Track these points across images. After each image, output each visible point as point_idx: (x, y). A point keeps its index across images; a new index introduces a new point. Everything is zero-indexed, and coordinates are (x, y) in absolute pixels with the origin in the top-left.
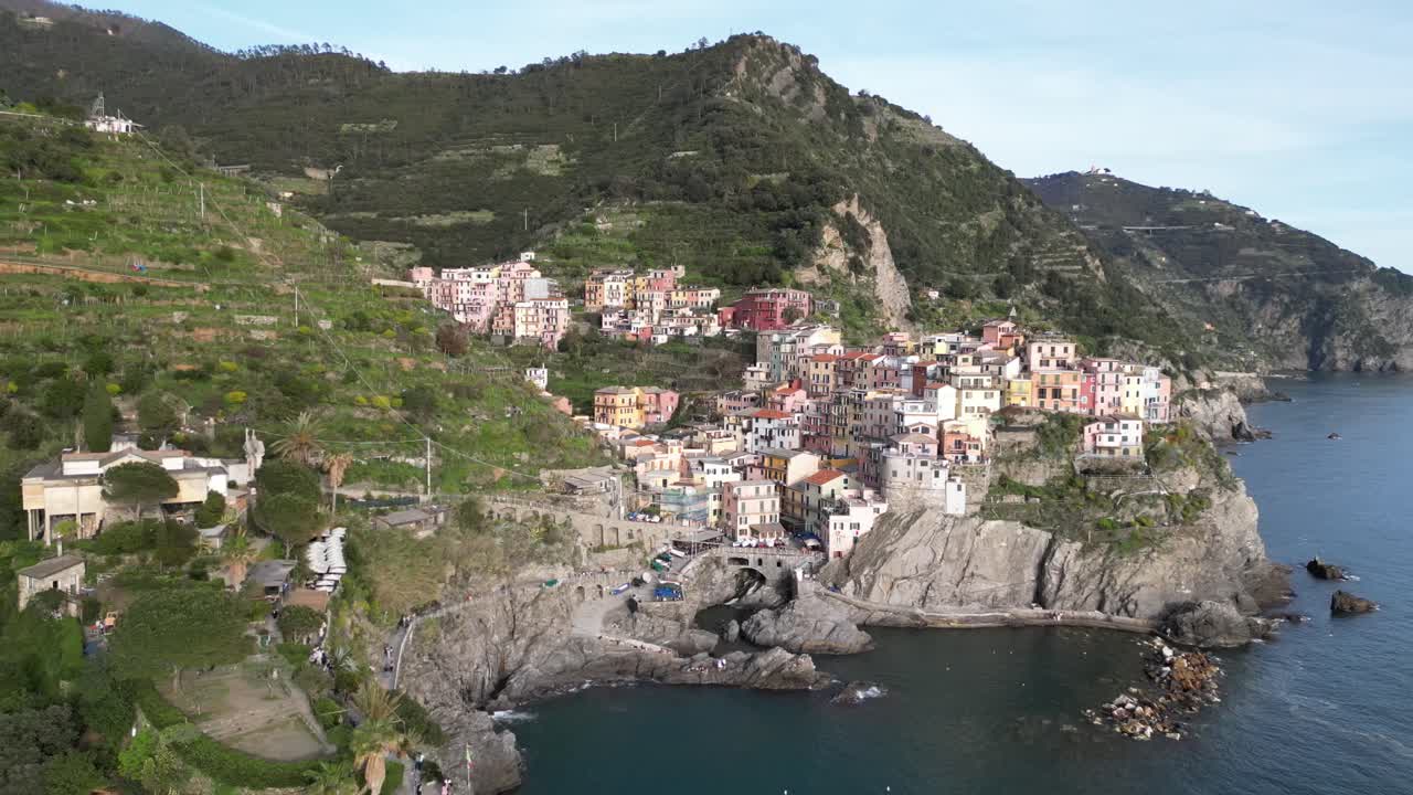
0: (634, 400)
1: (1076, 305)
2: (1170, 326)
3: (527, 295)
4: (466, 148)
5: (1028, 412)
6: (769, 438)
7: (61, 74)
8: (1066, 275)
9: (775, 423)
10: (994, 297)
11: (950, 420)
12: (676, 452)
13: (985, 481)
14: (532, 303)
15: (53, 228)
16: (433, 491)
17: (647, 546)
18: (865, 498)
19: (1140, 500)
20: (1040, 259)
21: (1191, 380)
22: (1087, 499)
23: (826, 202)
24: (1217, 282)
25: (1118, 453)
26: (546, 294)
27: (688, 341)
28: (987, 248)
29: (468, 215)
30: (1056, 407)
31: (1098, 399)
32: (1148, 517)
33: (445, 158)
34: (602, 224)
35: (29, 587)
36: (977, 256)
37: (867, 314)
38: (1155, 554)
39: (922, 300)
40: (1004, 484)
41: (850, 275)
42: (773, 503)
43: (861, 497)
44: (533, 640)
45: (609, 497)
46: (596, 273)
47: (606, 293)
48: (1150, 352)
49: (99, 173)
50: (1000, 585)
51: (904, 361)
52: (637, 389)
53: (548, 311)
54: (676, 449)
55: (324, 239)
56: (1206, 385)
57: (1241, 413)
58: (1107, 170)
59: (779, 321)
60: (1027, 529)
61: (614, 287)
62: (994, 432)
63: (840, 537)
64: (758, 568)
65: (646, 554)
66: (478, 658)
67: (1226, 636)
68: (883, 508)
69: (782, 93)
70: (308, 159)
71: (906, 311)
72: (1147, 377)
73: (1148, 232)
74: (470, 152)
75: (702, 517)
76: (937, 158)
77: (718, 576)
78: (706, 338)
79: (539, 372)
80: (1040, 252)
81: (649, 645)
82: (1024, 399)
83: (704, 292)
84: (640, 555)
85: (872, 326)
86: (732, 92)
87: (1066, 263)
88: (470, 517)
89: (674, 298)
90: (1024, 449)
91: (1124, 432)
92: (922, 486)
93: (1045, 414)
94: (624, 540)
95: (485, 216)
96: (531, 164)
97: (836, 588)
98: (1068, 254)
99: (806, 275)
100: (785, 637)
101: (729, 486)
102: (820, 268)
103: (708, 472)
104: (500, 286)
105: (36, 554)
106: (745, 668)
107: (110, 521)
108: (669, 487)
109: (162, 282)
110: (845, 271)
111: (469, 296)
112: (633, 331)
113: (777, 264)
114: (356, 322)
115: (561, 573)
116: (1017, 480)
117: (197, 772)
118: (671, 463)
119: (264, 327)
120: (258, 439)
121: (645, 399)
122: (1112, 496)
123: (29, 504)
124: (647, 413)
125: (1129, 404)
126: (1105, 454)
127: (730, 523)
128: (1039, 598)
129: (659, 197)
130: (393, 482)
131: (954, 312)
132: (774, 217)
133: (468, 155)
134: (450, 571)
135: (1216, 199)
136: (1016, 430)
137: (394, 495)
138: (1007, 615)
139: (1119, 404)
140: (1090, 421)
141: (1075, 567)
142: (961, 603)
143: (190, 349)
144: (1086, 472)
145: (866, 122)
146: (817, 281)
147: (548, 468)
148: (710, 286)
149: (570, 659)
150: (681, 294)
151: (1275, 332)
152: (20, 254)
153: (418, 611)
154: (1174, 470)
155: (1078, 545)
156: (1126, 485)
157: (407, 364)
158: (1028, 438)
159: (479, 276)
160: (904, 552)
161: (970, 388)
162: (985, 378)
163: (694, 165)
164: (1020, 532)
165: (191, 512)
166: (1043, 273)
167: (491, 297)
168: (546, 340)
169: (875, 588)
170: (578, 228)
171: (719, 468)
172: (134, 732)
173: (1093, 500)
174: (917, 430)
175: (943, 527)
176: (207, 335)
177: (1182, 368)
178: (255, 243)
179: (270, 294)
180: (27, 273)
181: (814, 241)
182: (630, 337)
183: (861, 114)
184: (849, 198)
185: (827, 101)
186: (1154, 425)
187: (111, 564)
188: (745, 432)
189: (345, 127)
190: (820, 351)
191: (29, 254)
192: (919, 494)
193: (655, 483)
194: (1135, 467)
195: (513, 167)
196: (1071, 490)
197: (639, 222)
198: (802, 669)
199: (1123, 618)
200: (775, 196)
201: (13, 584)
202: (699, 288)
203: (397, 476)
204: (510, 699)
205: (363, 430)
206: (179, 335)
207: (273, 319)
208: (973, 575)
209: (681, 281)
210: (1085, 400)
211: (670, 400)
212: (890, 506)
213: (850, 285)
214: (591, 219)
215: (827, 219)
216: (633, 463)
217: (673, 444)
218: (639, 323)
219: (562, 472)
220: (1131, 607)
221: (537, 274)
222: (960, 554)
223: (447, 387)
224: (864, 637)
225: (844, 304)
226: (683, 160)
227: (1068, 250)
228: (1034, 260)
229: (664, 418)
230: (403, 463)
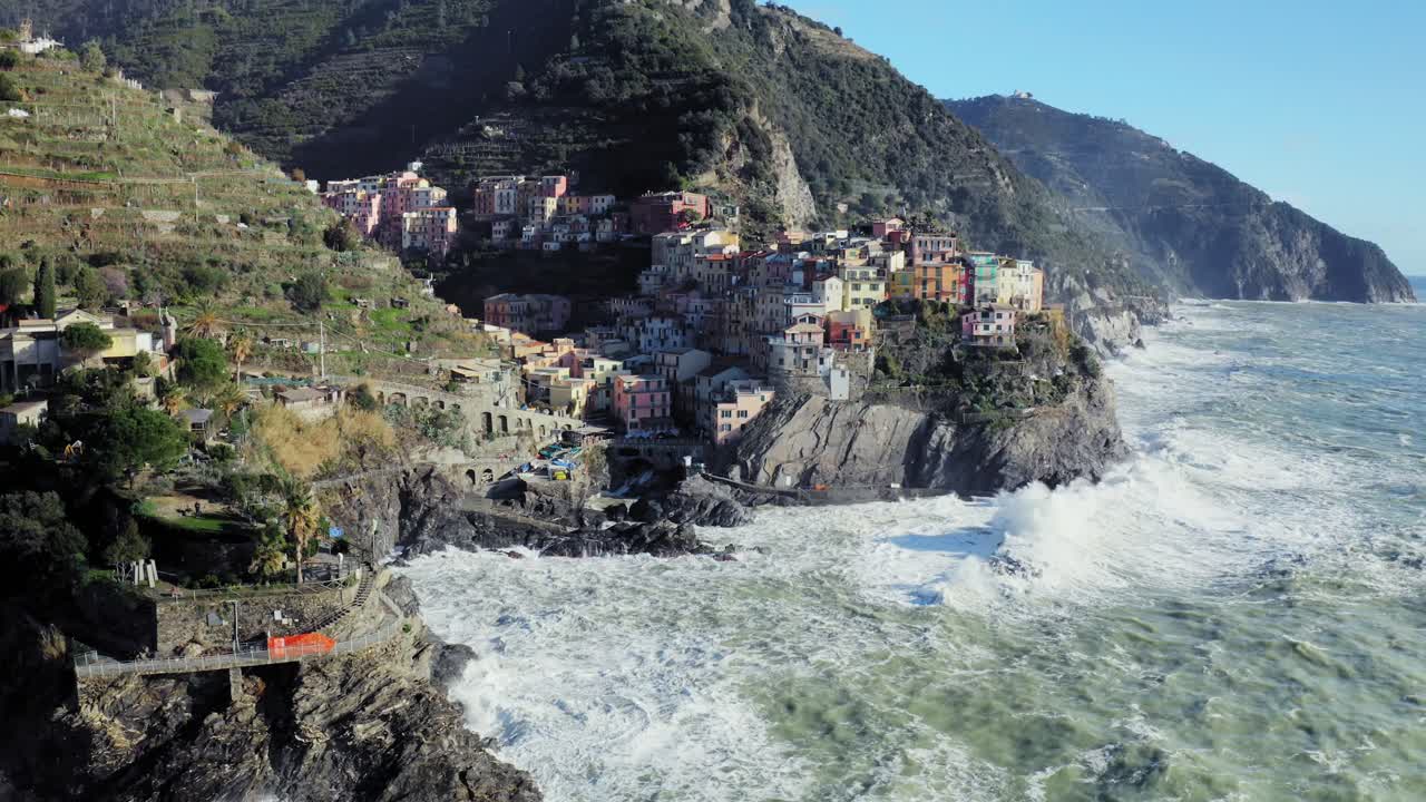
0: (524, 307)
3: (415, 205)
5: (910, 303)
6: (661, 336)
9: (669, 323)
11: (836, 312)
12: (566, 350)
13: (869, 369)
14: (420, 213)
16: (327, 373)
17: (536, 435)
18: (753, 386)
19: (1009, 384)
21: (1094, 297)
23: (726, 107)
25: (993, 341)
27: (582, 247)
30: (937, 297)
31: (976, 291)
32: (1016, 399)
34: (492, 133)
36: (887, 171)
38: (1022, 433)
40: (885, 370)
41: (749, 180)
42: (664, 396)
43: (748, 386)
45: (498, 387)
46: (486, 182)
47: (496, 201)
50: (882, 465)
51: (795, 257)
52: (527, 297)
53: (436, 221)
54: (565, 347)
58: (1029, 95)
59: (675, 224)
60: (907, 413)
61: (505, 196)
62: (877, 322)
63: (728, 422)
64: (648, 458)
65: (535, 443)
68: (769, 396)
72: (1022, 268)
76: (845, 70)
78: (600, 244)
80: (950, 168)
81: (538, 519)
82: (906, 291)
83: (598, 198)
84: (529, 443)
88: (362, 399)
89: (567, 204)
90: (905, 339)
91: (998, 322)
92: (808, 373)
94: (513, 429)
97: (723, 472)
99: (705, 179)
101: (619, 381)
102: (719, 172)
103: (598, 368)
104: (388, 196)
108: (560, 382)
112: (524, 239)
113: (673, 168)
115: (454, 457)
116: (899, 367)
118: (561, 361)
119: (168, 224)
120: (170, 315)
121: (535, 305)
122: (985, 381)
124: (539, 320)
125: (1004, 296)
126: (981, 343)
127: (620, 417)
136: (899, 321)
139: (995, 296)
140: (968, 312)
141: (950, 447)
142: (844, 484)
144: (962, 360)
145: (772, 32)
146: (715, 185)
148: (604, 192)
150: (574, 200)
155: (953, 427)
156: (998, 370)
158: (910, 328)
159: (366, 188)
160: (789, 437)
161: (856, 280)
162: (871, 272)
164: (900, 415)
166: (954, 189)
168: (435, 249)
169: (761, 472)
170: (468, 136)
171: (609, 364)
174: (803, 320)
175: (827, 413)
177: (1086, 286)
181: (712, 145)
183: (769, 25)
184: (749, 103)
185: (732, 10)
186: (1025, 316)
188: (639, 333)
192: (804, 381)
194: (1008, 354)
198: (685, 536)
202: (594, 194)
207: (176, 214)
208: (855, 457)
209: (575, 187)
210: (963, 291)
211: (562, 307)
212: (776, 393)
213: (750, 190)
214: (481, 127)
215: (726, 124)
216: (522, 361)
217: (563, 343)
218: (530, 230)
219: (450, 361)
221: (425, 184)
222: (844, 438)
227: (977, 166)
229: (557, 325)
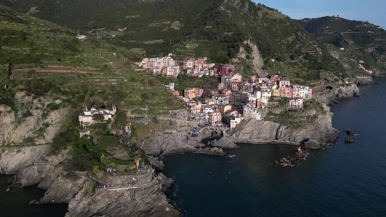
0: (193, 91)
1: (313, 61)
2: (339, 66)
3: (170, 65)
4: (156, 23)
5: (277, 97)
6: (222, 101)
7: (58, 2)
8: (311, 54)
9: (223, 98)
10: (290, 60)
11: (259, 99)
12: (200, 105)
13: (266, 113)
14: (171, 67)
15: (73, 62)
16: (148, 115)
17: (192, 126)
18: (239, 116)
19: (300, 117)
20: (304, 49)
21: (343, 81)
22: (288, 117)
23: (242, 41)
24: (367, 48)
25: (297, 106)
26: (174, 64)
27: (207, 77)
28: (290, 46)
29: (157, 41)
30: (284, 96)
31: (294, 94)
32: (302, 121)
33: (151, 25)
34: (188, 46)
35: (82, 134)
36: (287, 49)
37: (250, 69)
38: (302, 129)
39: (270, 62)
40: (270, 113)
41: (246, 60)
42: (220, 117)
43: (238, 116)
44: (167, 144)
45: (184, 116)
46: (186, 59)
47: (188, 64)
48: (332, 74)
49: (81, 49)
50: (267, 135)
51: (252, 85)
52: (194, 89)
53: (174, 69)
54: (200, 104)
55: (125, 60)
56: (347, 83)
57: (357, 90)
58: (338, 16)
59: (227, 72)
60: (274, 123)
61: (190, 63)
62: (269, 102)
63: (233, 124)
64: (216, 131)
65: (191, 128)
66: (156, 147)
67: (314, 147)
68: (242, 118)
69: (237, 6)
70: (118, 26)
71: (262, 67)
72: (306, 89)
73: (348, 34)
74: (157, 23)
75: (205, 119)
76: (278, 22)
77: (207, 132)
78: (210, 76)
79: (172, 84)
80: (304, 47)
81: (190, 145)
82: (277, 94)
83: (211, 64)
84: (190, 128)
85: (251, 73)
86: (223, 7)
87: (311, 50)
88: (155, 120)
89: (204, 66)
90: (275, 105)
91: (299, 102)
93: (281, 97)
94: (187, 125)
95: (161, 41)
96: (172, 27)
97: (232, 135)
98: (312, 48)
99: (235, 60)
100: (219, 145)
101: (211, 113)
102: (239, 58)
103: (206, 110)
104: (164, 62)
105: (82, 128)
106: (209, 151)
107: (93, 123)
108: (198, 113)
109: (94, 73)
110: (245, 58)
111: (156, 65)
112: (194, 74)
113: (228, 57)
114: (132, 80)
115: (174, 131)
116: (274, 112)
117: (112, 163)
118: (199, 107)
119: (114, 82)
120: (115, 106)
121: (196, 91)
122: (294, 116)
123: (80, 120)
124: (196, 94)
125: (301, 95)
126: (294, 106)
127: (210, 121)
128: (276, 139)
129: (202, 39)
130: (140, 113)
131: (278, 65)
132: (229, 44)
133: (157, 24)
134: (151, 131)
135: (370, 24)
136: (274, 101)
137: (140, 116)
138: (268, 141)
139: (299, 95)
140: (291, 99)
141: (284, 131)
142: (258, 139)
143: (101, 87)
144: (289, 111)
145: (259, 12)
146: (238, 62)
147: (171, 110)
148: (212, 63)
149: (174, 148)
150: (205, 64)
151: (384, 63)
152: (68, 68)
153: (145, 139)
154: (310, 110)
155: (286, 127)
156: (298, 113)
157: (142, 88)
158: (277, 103)
159: (159, 60)
160: (246, 128)
161: (264, 92)
162: (268, 89)
163: (210, 30)
164: (273, 124)
165: (106, 121)
166: (304, 53)
167: (162, 65)
168: (174, 76)
169: (240, 135)
170: (182, 47)
171: (209, 109)
172: (102, 157)
173: (291, 117)
174: (251, 101)
175: (255, 123)
176: (103, 84)
177: (341, 78)
178: (111, 63)
179: (115, 75)
180: (70, 72)
181: (237, 51)
182: (193, 75)
183: (258, 10)
184: (247, 39)
185: (249, 7)
186: (307, 100)
187: (94, 130)
188: (216, 100)
189: (127, 17)
190: (235, 81)
191: (70, 68)
192: (250, 115)
193: (195, 112)
194: (300, 109)
195: (168, 28)
196: (285, 114)
197: (197, 46)
198: (220, 151)
199: (294, 143)
200: (230, 39)
201: (79, 133)
202: (210, 63)
203: (140, 112)
204: (163, 155)
205: (134, 103)
206: (98, 84)
207: (116, 80)
208: (261, 133)
209: (206, 61)
210: (291, 94)
211: (201, 91)
212: (244, 118)
213: (246, 62)
214: (185, 45)
215: (241, 45)
216: (190, 107)
217: (199, 103)
218: (195, 72)
219: (174, 111)
220: (296, 140)
221: (172, 59)
222: (259, 128)
223: (150, 93)
224: (236, 145)
225: (244, 67)
226: (208, 29)
227: (312, 47)
228: (302, 49)
229: (200, 95)
230: (142, 109)
